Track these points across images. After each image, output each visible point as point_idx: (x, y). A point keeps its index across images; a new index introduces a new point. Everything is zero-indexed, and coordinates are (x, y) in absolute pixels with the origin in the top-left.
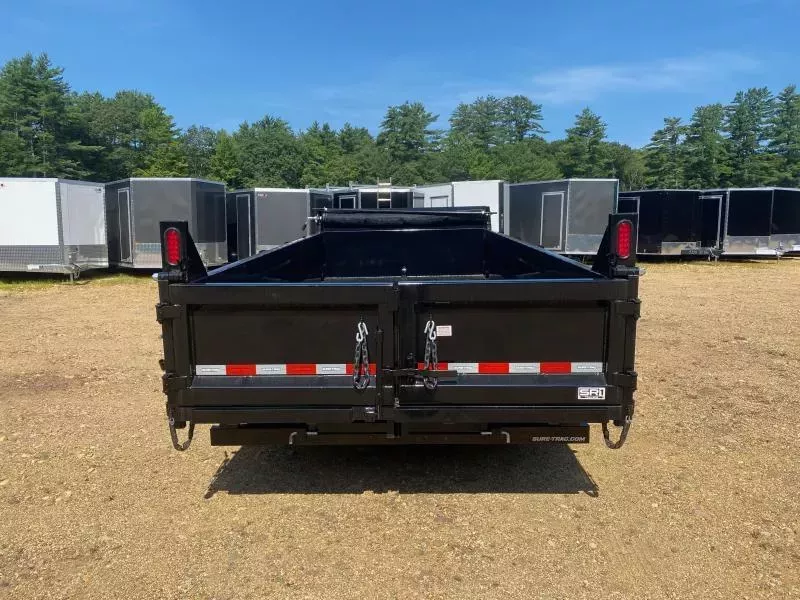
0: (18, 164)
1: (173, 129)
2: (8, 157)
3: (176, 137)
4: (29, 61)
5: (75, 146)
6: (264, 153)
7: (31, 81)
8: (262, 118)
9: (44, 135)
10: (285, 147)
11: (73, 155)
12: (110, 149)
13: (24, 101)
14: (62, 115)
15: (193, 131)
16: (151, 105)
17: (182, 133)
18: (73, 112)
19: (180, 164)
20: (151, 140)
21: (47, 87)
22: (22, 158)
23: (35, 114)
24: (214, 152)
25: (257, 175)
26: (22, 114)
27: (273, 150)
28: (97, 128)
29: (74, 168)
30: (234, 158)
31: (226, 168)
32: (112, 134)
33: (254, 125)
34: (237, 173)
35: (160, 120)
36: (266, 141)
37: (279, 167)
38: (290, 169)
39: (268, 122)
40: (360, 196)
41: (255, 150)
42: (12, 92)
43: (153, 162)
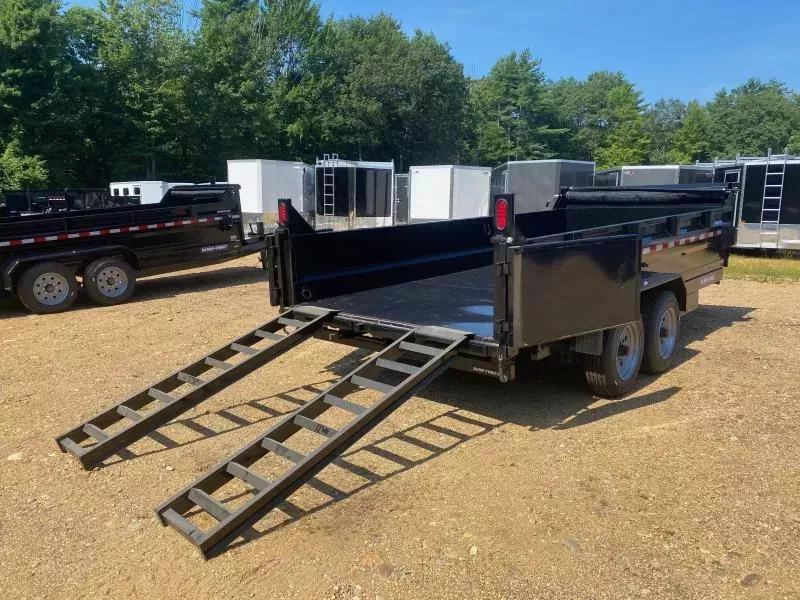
0: (496, 150)
1: (639, 105)
2: (490, 145)
3: (642, 113)
4: (513, 57)
5: (543, 130)
6: (740, 122)
7: (514, 76)
8: (745, 82)
9: (518, 122)
10: (769, 113)
11: (540, 139)
12: (575, 130)
13: (506, 94)
14: (536, 103)
15: (661, 105)
16: (621, 83)
17: (649, 108)
18: (545, 99)
19: (642, 141)
20: (616, 119)
21: (526, 79)
22: (499, 145)
23: (514, 105)
24: (680, 125)
25: (729, 147)
26: (504, 105)
27: (753, 117)
28: (566, 112)
29: (541, 151)
30: (703, 130)
31: (693, 142)
32: (580, 116)
33: (733, 91)
34: (704, 147)
35: (628, 97)
36: (744, 107)
37: (757, 137)
38: (771, 139)
39: (752, 85)
40: (745, 169)
41: (729, 119)
42: (497, 86)
43: (614, 141)
